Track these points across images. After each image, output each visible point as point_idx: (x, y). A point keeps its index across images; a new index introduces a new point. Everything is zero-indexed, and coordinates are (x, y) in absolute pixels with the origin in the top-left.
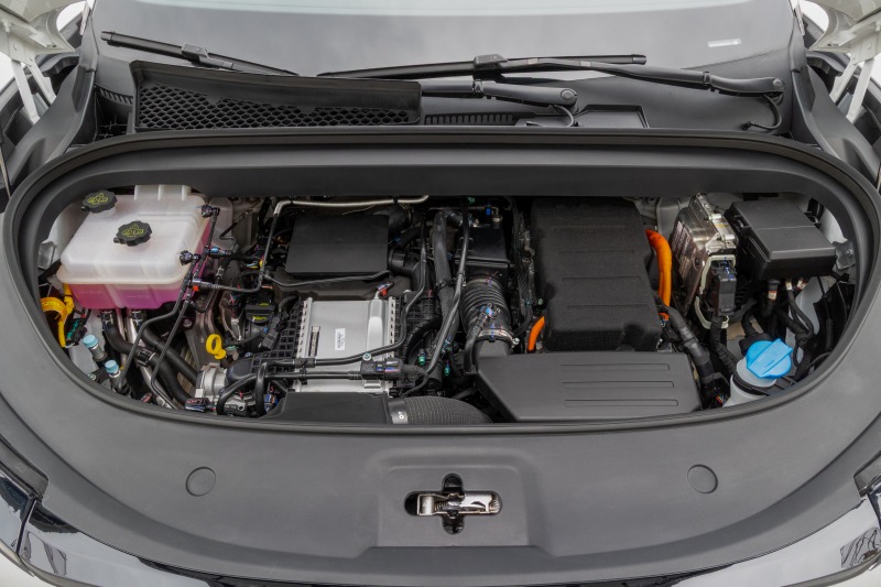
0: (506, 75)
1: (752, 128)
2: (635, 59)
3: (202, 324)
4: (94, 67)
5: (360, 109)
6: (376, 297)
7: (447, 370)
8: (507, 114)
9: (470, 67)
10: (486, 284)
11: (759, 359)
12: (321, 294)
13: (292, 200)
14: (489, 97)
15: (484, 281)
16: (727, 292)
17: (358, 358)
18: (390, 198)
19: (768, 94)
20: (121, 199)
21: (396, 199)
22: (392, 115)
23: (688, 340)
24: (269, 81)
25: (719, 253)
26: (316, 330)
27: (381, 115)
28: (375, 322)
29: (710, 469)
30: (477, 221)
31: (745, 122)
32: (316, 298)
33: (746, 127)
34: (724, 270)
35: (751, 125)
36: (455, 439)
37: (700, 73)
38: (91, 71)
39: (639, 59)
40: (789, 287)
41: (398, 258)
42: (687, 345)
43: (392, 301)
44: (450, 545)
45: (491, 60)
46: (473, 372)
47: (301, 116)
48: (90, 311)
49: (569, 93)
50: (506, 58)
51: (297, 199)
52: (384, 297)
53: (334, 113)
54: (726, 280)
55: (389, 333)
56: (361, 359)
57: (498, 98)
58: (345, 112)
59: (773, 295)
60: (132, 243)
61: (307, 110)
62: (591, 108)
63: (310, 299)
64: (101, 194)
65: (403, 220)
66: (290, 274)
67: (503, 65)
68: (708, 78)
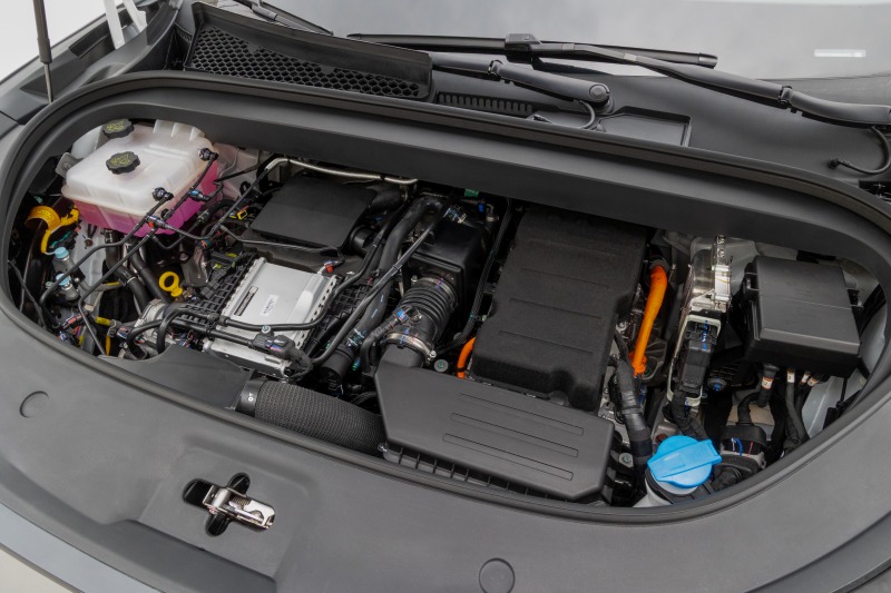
0: (544, 60)
1: (840, 167)
2: (701, 59)
3: (197, 262)
4: (179, 6)
5: (375, 75)
6: (320, 272)
7: (356, 365)
8: (527, 103)
9: (501, 45)
10: (434, 284)
11: (667, 458)
12: (275, 256)
13: (289, 158)
14: (507, 82)
15: (432, 280)
16: (696, 364)
17: (257, 329)
18: (376, 173)
19: (879, 126)
20: (139, 129)
21: (383, 175)
22: (403, 86)
23: (629, 408)
24: (294, 35)
25: (702, 313)
26: (252, 291)
27: (393, 85)
28: (306, 298)
29: (512, 569)
30: (464, 216)
31: (832, 158)
32: (269, 259)
33: (833, 165)
34: (701, 335)
35: (839, 163)
36: (262, 439)
37: (778, 87)
38: (175, 9)
39: (708, 61)
40: (791, 378)
41: (360, 237)
42: (627, 412)
43: (333, 279)
44: (200, 546)
45: (523, 40)
46: (371, 375)
47: (321, 75)
48: (96, 227)
49: (601, 88)
50: (539, 39)
51: (296, 159)
52: (327, 273)
53: (350, 76)
54: (697, 349)
55: (313, 312)
56: (260, 330)
57: (516, 84)
58: (360, 77)
59: (767, 384)
60: (117, 171)
61: (327, 70)
62: (629, 111)
63: (262, 259)
64: (122, 122)
65: (396, 200)
66: (254, 231)
67: (534, 47)
68: (787, 95)
